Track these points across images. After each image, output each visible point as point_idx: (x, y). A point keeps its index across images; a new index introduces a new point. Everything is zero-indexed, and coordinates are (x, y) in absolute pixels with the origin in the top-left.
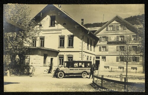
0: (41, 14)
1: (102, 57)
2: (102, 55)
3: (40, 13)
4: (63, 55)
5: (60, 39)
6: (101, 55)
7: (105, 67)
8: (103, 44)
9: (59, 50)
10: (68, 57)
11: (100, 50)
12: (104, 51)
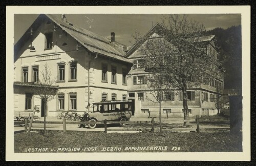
0: (32, 31)
1: (138, 93)
2: (138, 91)
3: (29, 30)
4: (63, 94)
5: (60, 67)
6: (136, 91)
7: (142, 109)
8: (139, 72)
9: (58, 86)
10: (71, 97)
11: (135, 83)
12: (141, 84)
